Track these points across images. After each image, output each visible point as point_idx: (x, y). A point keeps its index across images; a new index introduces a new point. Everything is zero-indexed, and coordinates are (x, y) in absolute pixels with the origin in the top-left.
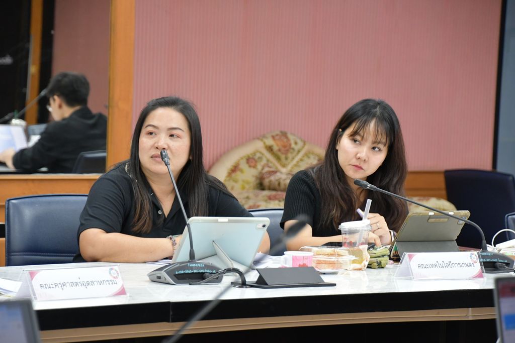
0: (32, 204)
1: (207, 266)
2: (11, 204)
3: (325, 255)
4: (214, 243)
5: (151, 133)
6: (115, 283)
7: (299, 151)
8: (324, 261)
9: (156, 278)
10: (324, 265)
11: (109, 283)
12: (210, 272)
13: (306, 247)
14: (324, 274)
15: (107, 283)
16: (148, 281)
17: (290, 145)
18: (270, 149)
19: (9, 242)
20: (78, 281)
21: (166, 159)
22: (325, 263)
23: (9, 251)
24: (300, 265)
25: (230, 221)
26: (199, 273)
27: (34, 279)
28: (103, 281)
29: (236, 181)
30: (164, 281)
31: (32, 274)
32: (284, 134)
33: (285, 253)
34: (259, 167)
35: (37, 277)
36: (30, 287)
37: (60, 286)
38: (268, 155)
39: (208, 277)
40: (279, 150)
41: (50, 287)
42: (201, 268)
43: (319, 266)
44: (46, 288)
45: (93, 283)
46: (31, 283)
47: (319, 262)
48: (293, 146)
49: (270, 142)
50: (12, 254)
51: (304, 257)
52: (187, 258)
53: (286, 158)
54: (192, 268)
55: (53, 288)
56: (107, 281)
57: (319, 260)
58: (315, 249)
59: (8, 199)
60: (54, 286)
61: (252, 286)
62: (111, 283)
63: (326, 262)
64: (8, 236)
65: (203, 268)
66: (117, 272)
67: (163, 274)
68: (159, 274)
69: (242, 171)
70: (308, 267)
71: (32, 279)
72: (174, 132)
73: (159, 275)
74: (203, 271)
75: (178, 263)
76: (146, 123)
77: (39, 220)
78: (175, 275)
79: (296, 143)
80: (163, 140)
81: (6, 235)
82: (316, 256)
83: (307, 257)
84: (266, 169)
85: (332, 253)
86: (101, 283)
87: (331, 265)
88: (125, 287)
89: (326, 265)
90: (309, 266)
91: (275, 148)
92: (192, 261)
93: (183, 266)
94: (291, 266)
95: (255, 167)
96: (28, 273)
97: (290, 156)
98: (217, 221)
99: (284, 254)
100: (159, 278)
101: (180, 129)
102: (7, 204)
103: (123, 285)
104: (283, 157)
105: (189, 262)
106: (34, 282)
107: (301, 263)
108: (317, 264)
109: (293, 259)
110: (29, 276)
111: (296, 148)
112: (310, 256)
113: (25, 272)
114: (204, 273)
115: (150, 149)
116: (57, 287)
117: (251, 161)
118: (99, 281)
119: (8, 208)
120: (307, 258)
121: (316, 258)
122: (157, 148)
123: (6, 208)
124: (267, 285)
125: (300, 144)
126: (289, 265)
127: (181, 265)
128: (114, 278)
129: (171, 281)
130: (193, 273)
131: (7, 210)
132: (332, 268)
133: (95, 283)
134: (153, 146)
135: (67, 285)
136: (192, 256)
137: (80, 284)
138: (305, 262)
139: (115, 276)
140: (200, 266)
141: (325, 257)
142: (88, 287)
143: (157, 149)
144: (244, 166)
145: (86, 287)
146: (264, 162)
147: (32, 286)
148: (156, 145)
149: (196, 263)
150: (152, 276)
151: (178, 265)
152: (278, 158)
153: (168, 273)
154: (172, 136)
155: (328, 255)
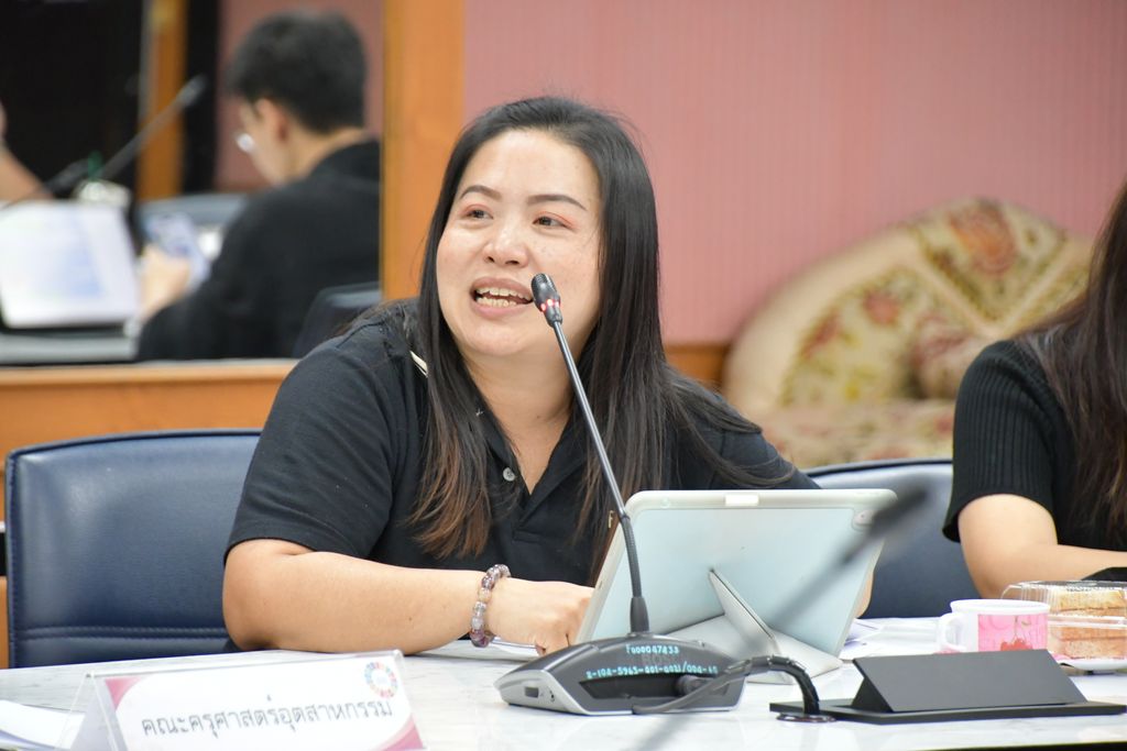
0: (93, 464)
1: (688, 653)
2: (22, 467)
3: (1090, 609)
4: (712, 574)
5: (477, 214)
6: (385, 713)
7: (1043, 267)
8: (1087, 630)
9: (523, 693)
10: (1086, 643)
11: (366, 714)
12: (700, 670)
13: (1026, 586)
14: (1090, 673)
15: (361, 711)
16: (497, 705)
17: (1011, 246)
18: (942, 261)
19: (17, 593)
20: (265, 707)
21: (550, 302)
22: (1092, 639)
23: (20, 626)
24: (1004, 644)
25: (763, 504)
26: (662, 675)
27: (122, 704)
28: (347, 706)
29: (828, 372)
30: (549, 704)
31: (116, 688)
32: (991, 211)
33: (954, 605)
34: (907, 322)
35: (130, 696)
36: (110, 730)
37: (206, 723)
38: (936, 282)
39: (694, 689)
40: (977, 265)
41: (175, 730)
42: (671, 659)
43: (1071, 648)
44: (163, 731)
45: (313, 712)
46: (113, 717)
47: (1071, 636)
48: (1022, 246)
49: (942, 237)
50: (30, 632)
51: (1016, 618)
52: (623, 627)
53: (1001, 291)
54: (638, 660)
55: (184, 730)
56: (359, 705)
57: (1069, 628)
58: (1056, 591)
59: (14, 451)
60: (187, 725)
61: (838, 717)
62: (371, 711)
63: (1093, 636)
64: (14, 572)
65: (677, 659)
66: (392, 674)
67: (545, 679)
68: (531, 678)
69: (846, 338)
70: (1031, 652)
71: (116, 704)
72: (551, 209)
73: (532, 684)
74: (676, 669)
75: (595, 643)
76: (467, 182)
77: (118, 520)
78: (585, 684)
79: (1032, 239)
80: (511, 233)
81: (10, 568)
82: (1061, 615)
83: (1029, 617)
84: (932, 331)
85: (1114, 603)
86: (339, 712)
87: (1112, 644)
88: (418, 726)
89: (1095, 646)
90: (1035, 648)
91: (962, 258)
92: (638, 638)
93: (610, 651)
94: (975, 649)
95: (891, 322)
96: (103, 684)
97: (1012, 282)
98: (721, 505)
99: (950, 611)
100: (533, 692)
101: (571, 201)
102: (10, 469)
103: (411, 720)
104: (987, 287)
105: (629, 639)
106: (122, 713)
107: (1010, 640)
108: (1064, 640)
109: (981, 626)
110: (107, 693)
111: (1034, 255)
112: (1038, 616)
113: (93, 681)
114: (680, 675)
115: (469, 263)
116: (198, 728)
117: (878, 302)
118: (332, 708)
119: (15, 482)
120: (1030, 620)
121: (1059, 620)
122: (491, 259)
123: (9, 479)
124: (891, 711)
125: (1047, 240)
126: (969, 644)
127: (603, 650)
128: (382, 694)
129: (571, 703)
130: (643, 676)
131: (9, 488)
132: (1116, 654)
133: (322, 712)
134: (476, 254)
135: (232, 720)
136: (639, 619)
137: (271, 718)
138: (1021, 636)
139: (386, 686)
140: (665, 651)
141: (1091, 617)
142: (300, 725)
143: (491, 264)
144: (854, 320)
145: (293, 728)
146: (922, 304)
147: (116, 727)
148: (489, 248)
149: (653, 643)
150: (506, 689)
151: (595, 650)
152: (972, 292)
153: (562, 676)
154: (543, 221)
155: (1102, 610)
